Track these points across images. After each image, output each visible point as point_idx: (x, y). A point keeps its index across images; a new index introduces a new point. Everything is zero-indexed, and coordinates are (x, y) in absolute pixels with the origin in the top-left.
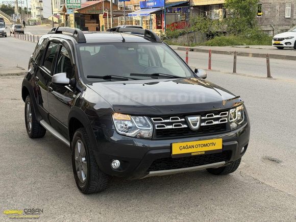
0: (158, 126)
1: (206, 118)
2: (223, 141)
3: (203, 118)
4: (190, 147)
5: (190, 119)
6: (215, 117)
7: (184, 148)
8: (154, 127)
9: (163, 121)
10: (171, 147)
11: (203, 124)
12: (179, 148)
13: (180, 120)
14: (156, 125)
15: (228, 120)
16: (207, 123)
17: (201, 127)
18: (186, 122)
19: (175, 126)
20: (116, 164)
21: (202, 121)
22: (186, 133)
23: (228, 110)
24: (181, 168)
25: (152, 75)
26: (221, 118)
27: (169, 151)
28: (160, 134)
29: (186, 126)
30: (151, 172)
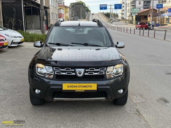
0: (57, 73)
1: (89, 70)
2: (98, 85)
3: (86, 70)
4: (74, 87)
5: (77, 70)
6: (95, 70)
7: (70, 86)
8: (54, 73)
9: (61, 70)
10: (62, 85)
11: (86, 74)
12: (66, 86)
13: (71, 70)
14: (56, 72)
15: (105, 73)
16: (89, 73)
17: (84, 75)
18: (75, 72)
19: (67, 73)
21: (85, 72)
22: (75, 78)
23: (107, 67)
25: (84, 44)
26: (100, 71)
27: (61, 87)
28: (58, 77)
29: (74, 74)
30: (55, 98)
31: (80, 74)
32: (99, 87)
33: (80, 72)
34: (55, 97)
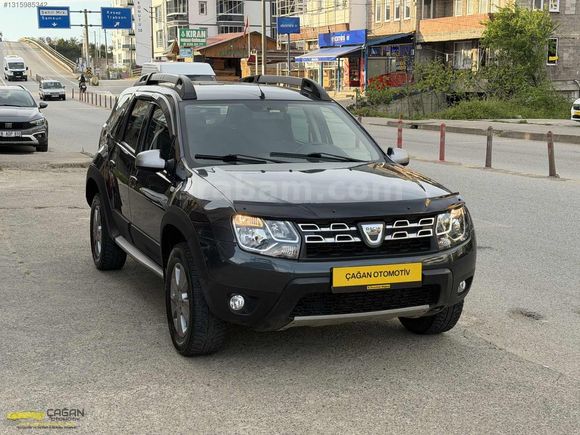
0: (309, 239)
1: (394, 227)
2: (424, 268)
3: (388, 227)
4: (364, 276)
5: (366, 228)
6: (410, 225)
7: (353, 276)
8: (302, 239)
9: (319, 230)
10: (330, 275)
11: (388, 238)
12: (344, 276)
13: (348, 229)
14: (306, 237)
15: (434, 232)
16: (396, 236)
17: (384, 242)
18: (359, 233)
19: (339, 238)
20: (238, 302)
21: (387, 232)
22: (359, 252)
23: (435, 214)
24: (349, 312)
25: (309, 156)
26: (421, 228)
27: (327, 281)
28: (313, 252)
29: (358, 240)
30: (297, 318)
31: (374, 237)
32: (427, 273)
33: (374, 233)
34: (298, 315)
